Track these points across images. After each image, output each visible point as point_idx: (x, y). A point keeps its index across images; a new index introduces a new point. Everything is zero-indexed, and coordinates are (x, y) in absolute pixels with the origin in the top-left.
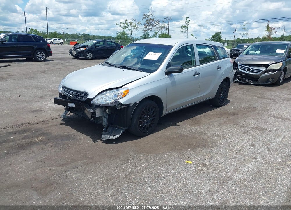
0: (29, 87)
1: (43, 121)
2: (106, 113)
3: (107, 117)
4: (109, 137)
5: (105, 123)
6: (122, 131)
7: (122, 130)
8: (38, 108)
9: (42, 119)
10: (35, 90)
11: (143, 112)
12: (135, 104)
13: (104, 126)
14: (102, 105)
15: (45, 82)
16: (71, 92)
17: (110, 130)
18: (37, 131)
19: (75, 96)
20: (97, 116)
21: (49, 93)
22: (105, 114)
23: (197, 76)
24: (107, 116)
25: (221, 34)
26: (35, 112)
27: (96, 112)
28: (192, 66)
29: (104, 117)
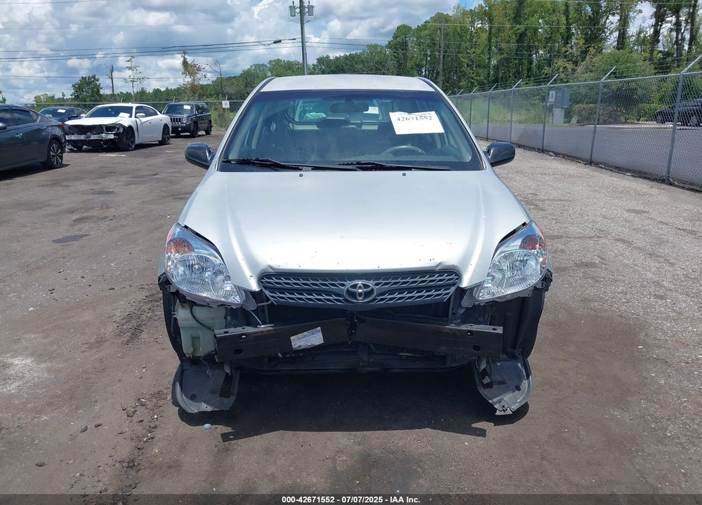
4: (515, 399)
19: (384, 293)
25: (98, 80)
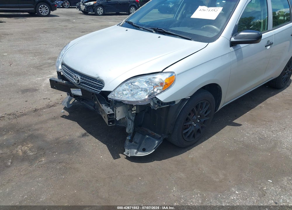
0: (25, 52)
1: (36, 110)
2: (133, 112)
3: (134, 118)
4: (136, 153)
5: (130, 128)
6: (157, 142)
7: (158, 139)
8: (31, 86)
9: (34, 107)
10: (32, 56)
11: (193, 110)
12: (184, 100)
13: (128, 133)
14: (126, 102)
15: (46, 45)
16: (75, 76)
17: (137, 139)
18: (23, 130)
19: (82, 83)
20: (118, 119)
21: (49, 61)
22: (130, 114)
23: (269, 47)
24: (133, 116)
26: (27, 92)
27: (117, 112)
28: (265, 31)
29: (129, 118)
